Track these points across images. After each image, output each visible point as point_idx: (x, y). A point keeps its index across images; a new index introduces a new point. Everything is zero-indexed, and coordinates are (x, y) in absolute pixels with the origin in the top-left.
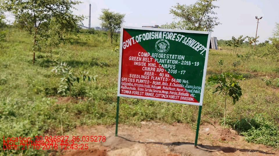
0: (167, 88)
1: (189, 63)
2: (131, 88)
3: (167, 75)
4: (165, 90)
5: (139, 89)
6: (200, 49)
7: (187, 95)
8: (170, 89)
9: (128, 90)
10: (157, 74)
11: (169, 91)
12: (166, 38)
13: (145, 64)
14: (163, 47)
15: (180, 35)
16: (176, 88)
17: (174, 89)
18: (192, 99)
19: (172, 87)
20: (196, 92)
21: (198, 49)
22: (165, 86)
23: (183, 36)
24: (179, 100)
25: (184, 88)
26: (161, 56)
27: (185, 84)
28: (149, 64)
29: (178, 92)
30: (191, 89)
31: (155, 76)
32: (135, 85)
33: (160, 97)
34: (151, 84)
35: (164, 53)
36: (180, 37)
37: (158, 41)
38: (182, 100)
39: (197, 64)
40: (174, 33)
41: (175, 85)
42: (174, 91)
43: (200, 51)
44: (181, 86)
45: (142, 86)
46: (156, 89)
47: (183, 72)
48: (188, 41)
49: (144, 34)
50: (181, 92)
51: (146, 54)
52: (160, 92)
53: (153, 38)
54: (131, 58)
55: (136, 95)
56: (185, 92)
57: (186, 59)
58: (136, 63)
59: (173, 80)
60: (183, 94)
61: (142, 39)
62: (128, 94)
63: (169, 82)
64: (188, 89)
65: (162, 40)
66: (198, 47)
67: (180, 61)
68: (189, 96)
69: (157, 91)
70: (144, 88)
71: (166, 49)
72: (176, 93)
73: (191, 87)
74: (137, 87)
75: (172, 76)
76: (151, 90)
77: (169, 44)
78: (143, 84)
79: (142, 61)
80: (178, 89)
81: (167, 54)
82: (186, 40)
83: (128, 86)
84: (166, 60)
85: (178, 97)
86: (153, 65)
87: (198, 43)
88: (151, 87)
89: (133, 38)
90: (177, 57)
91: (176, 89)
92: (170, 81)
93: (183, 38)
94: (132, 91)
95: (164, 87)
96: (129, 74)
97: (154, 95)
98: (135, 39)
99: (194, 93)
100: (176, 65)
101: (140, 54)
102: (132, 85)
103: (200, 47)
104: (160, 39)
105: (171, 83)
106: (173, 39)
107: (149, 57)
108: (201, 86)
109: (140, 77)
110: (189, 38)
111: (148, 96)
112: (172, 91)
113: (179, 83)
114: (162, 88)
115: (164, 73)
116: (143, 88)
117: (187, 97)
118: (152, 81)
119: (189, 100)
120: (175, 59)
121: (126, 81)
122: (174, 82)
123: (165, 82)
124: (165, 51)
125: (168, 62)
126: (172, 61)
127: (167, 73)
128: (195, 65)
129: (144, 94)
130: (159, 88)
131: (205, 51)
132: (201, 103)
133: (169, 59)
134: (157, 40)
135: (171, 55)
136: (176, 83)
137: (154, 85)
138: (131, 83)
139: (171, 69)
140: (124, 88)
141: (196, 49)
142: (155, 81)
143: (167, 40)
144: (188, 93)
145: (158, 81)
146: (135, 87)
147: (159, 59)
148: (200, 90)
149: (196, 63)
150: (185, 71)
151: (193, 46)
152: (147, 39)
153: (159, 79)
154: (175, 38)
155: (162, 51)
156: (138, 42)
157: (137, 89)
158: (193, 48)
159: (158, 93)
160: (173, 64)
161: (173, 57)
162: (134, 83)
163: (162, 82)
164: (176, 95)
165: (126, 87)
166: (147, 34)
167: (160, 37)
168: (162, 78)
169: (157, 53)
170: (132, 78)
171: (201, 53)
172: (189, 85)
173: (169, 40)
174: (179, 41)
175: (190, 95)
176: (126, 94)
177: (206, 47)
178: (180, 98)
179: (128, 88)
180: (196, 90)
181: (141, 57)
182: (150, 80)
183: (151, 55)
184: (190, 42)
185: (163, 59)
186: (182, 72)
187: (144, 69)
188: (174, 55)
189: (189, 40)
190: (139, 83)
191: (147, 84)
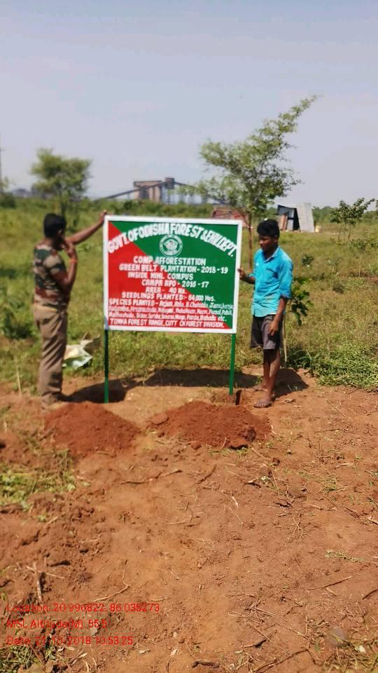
0: (181, 311)
1: (212, 270)
2: (125, 315)
3: (181, 291)
4: (179, 314)
5: (138, 316)
6: (228, 247)
7: (213, 318)
8: (187, 311)
9: (122, 318)
10: (166, 290)
11: (186, 315)
12: (176, 233)
13: (145, 275)
15: (196, 227)
16: (196, 309)
17: (193, 311)
18: (221, 325)
19: (190, 308)
20: (227, 313)
21: (224, 247)
22: (180, 308)
23: (201, 229)
24: (202, 327)
25: (207, 309)
26: (170, 261)
27: (209, 303)
28: (152, 275)
29: (199, 315)
30: (218, 309)
31: (163, 293)
32: (133, 309)
33: (173, 326)
34: (157, 306)
35: (174, 256)
36: (197, 230)
37: (165, 238)
38: (206, 327)
39: (225, 270)
40: (187, 224)
41: (195, 305)
42: (194, 315)
43: (228, 251)
44: (204, 305)
45: (144, 310)
46: (165, 314)
47: (205, 284)
48: (209, 236)
49: (141, 228)
50: (205, 315)
51: (147, 259)
52: (172, 317)
53: (155, 234)
54: (123, 267)
55: (135, 325)
56: (211, 315)
57: (208, 264)
58: (131, 275)
59: (191, 297)
60: (207, 318)
61: (138, 236)
62: (122, 325)
63: (184, 301)
64: (213, 309)
66: (224, 244)
67: (199, 267)
68: (217, 321)
69: (167, 317)
70: (147, 313)
72: (196, 318)
73: (215, 306)
74: (135, 313)
75: (189, 291)
76: (157, 316)
78: (146, 306)
79: (140, 271)
80: (199, 311)
81: (179, 257)
82: (206, 235)
83: (120, 312)
84: (178, 267)
85: (201, 323)
86: (160, 275)
87: (225, 238)
88: (157, 310)
89: (124, 235)
90: (195, 261)
91: (196, 311)
92: (187, 300)
93: (202, 233)
94: (128, 319)
95: (177, 310)
96: (121, 292)
97: (164, 323)
98: (127, 235)
99: (223, 315)
100: (194, 273)
101: (137, 260)
102: (127, 309)
103: (228, 244)
104: (166, 235)
105: (188, 303)
106: (187, 235)
107: (152, 263)
108: (233, 304)
109: (140, 295)
110: (211, 232)
111: (153, 326)
112: (191, 315)
113: (200, 302)
114: (175, 310)
115: (177, 287)
116: (145, 313)
117: (213, 321)
118: (158, 300)
119: (217, 326)
120: (191, 265)
121: (117, 304)
122: (192, 301)
123: (179, 301)
125: (181, 270)
126: (187, 268)
127: (180, 286)
128: (222, 272)
129: (147, 322)
130: (170, 311)
131: (235, 250)
132: (234, 330)
133: (182, 264)
134: (162, 236)
135: (185, 259)
136: (196, 302)
137: (162, 307)
138: (126, 306)
139: (186, 281)
140: (113, 316)
141: (221, 248)
142: (164, 300)
143: (178, 235)
144: (215, 315)
145: (169, 301)
146: (133, 313)
147: (167, 265)
148: (232, 310)
149: (222, 269)
150: (208, 283)
151: (217, 243)
152: (147, 236)
153: (169, 297)
154: (189, 233)
156: (131, 240)
157: (135, 315)
158: (218, 246)
159: (170, 320)
160: (190, 273)
161: (189, 263)
162: (130, 307)
163: (174, 301)
164: (196, 321)
165: (117, 314)
166: (146, 227)
167: (167, 231)
168: (173, 295)
169: (163, 256)
170: (126, 298)
171: (229, 254)
172: (215, 303)
173: (180, 236)
174: (196, 237)
175: (217, 318)
176: (119, 325)
177: (235, 243)
179: (121, 315)
180: (225, 310)
181: (138, 263)
182: (155, 299)
183: (154, 259)
184: (212, 237)
185: (174, 265)
186: (203, 283)
187: (145, 282)
188: (189, 259)
189: (211, 234)
190: (138, 306)
191: (151, 307)
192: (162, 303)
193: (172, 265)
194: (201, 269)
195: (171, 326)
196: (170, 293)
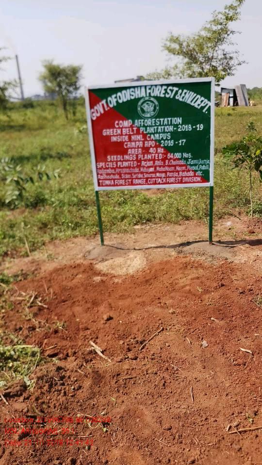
0: (162, 169)
1: (188, 128)
2: (112, 176)
3: (161, 150)
4: (160, 172)
5: (123, 176)
6: (203, 105)
7: (192, 174)
8: (167, 169)
9: (109, 179)
10: (146, 150)
11: (166, 172)
12: (152, 95)
13: (127, 138)
14: (149, 108)
15: (170, 88)
16: (175, 166)
17: (173, 168)
18: (199, 179)
19: (169, 166)
20: (204, 168)
21: (199, 105)
22: (160, 166)
23: (175, 89)
24: (181, 182)
25: (185, 166)
26: (149, 122)
27: (187, 159)
28: (133, 137)
29: (178, 172)
30: (195, 165)
31: (143, 154)
32: (118, 170)
33: (155, 183)
34: (139, 166)
35: (151, 117)
36: (172, 91)
37: (142, 101)
38: (185, 183)
39: (200, 127)
40: (162, 85)
41: (174, 163)
42: (173, 172)
43: (203, 108)
44: (182, 162)
45: (127, 171)
46: (147, 173)
47: (182, 142)
48: (183, 95)
49: (119, 94)
50: (183, 171)
51: (127, 123)
52: (153, 175)
53: (133, 98)
54: (106, 132)
55: (121, 185)
56: (189, 171)
57: (184, 123)
58: (114, 139)
59: (170, 156)
60: (185, 174)
61: (117, 102)
62: (110, 185)
63: (164, 160)
64: (191, 165)
65: (147, 98)
66: (199, 102)
67: (176, 126)
68: (195, 176)
69: (149, 176)
70: (131, 174)
71: (154, 110)
72: (176, 174)
73: (195, 161)
74: (120, 174)
75: (168, 150)
76: (140, 176)
77: (157, 103)
78: (129, 167)
79: (122, 135)
80: (178, 168)
81: (156, 118)
82: (181, 94)
83: (107, 174)
84: (156, 127)
85: (180, 178)
86: (139, 137)
87: (199, 96)
88: (140, 170)
89: (104, 102)
90: (171, 120)
91: (175, 168)
92: (166, 158)
93: (177, 92)
94: (114, 180)
95: (158, 168)
96: (106, 156)
97: (147, 181)
98: (107, 102)
99: (201, 170)
100: (171, 132)
101: (118, 124)
102: (113, 171)
103: (202, 101)
104: (143, 97)
105: (167, 161)
106: (162, 96)
107: (132, 127)
108: (209, 159)
109: (123, 158)
110: (185, 91)
111: (137, 184)
112: (170, 172)
113: (179, 159)
114: (155, 169)
115: (156, 147)
116: (129, 174)
117: (191, 176)
118: (140, 161)
119: (195, 180)
120: (168, 125)
121: (104, 167)
122: (171, 159)
123: (158, 160)
124: (153, 114)
125: (159, 130)
126: (164, 128)
127: (159, 146)
128: (198, 129)
129: (132, 182)
130: (152, 170)
131: (210, 106)
132: (211, 183)
133: (160, 125)
134: (139, 99)
135: (162, 120)
136: (174, 160)
137: (144, 167)
138: (112, 168)
139: (164, 140)
140: (102, 178)
141: (196, 105)
142: (145, 160)
143: (154, 97)
144: (193, 171)
145: (149, 160)
146: (118, 174)
147: (146, 127)
148: (209, 164)
149: (198, 126)
150: (185, 140)
151: (191, 102)
152: (125, 100)
153: (149, 157)
154: (165, 94)
155: (148, 115)
156: (111, 106)
157: (120, 176)
158: (192, 104)
159: (152, 178)
160: (167, 133)
161: (166, 122)
162: (115, 169)
163: (154, 160)
164: (176, 177)
165: (105, 176)
166: (124, 92)
167: (143, 94)
168: (153, 155)
169: (141, 118)
170: (111, 161)
171: (204, 111)
172: (192, 159)
173: (156, 98)
174: (172, 97)
175: (195, 174)
176: (107, 186)
177: (209, 100)
178: (182, 180)
179: (108, 177)
180: (202, 165)
181: (119, 128)
182: (137, 160)
183: (134, 123)
184: (187, 96)
185: (152, 126)
186: (180, 141)
187: (126, 145)
188: (166, 119)
189: (185, 93)
190: (123, 168)
191: (134, 168)
192: (143, 163)
193: (150, 126)
194: (178, 128)
195: (153, 184)
196: (150, 153)
